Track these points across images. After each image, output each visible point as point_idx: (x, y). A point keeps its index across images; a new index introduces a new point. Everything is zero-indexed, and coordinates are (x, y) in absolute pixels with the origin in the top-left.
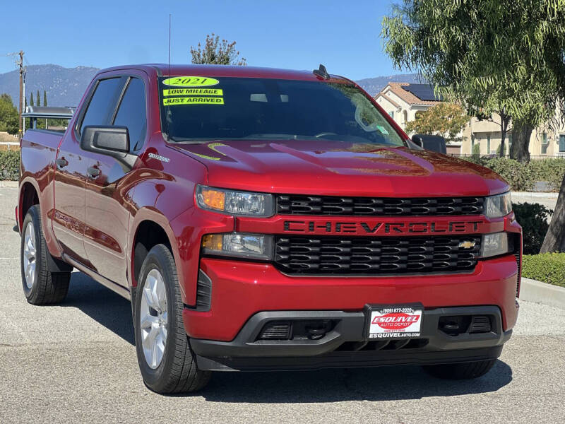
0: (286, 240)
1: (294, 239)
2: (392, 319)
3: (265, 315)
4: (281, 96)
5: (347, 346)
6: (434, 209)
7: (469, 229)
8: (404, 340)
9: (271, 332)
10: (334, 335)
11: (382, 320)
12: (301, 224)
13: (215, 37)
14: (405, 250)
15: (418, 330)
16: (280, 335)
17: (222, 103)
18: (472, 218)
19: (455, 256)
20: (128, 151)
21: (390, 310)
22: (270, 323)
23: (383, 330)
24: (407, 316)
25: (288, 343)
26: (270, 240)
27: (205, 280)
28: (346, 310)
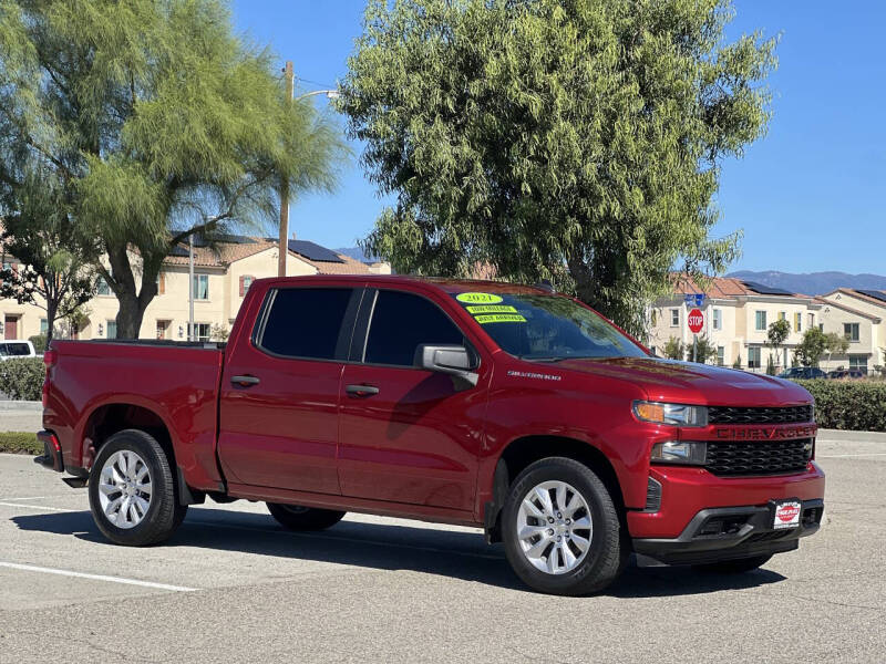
0: (716, 446)
1: (720, 445)
2: (786, 512)
6: (795, 417)
10: (748, 528)
11: (781, 513)
14: (781, 452)
15: (798, 521)
16: (713, 530)
17: (525, 320)
21: (786, 504)
23: (780, 522)
24: (794, 509)
25: (716, 537)
26: (705, 446)
28: (757, 506)
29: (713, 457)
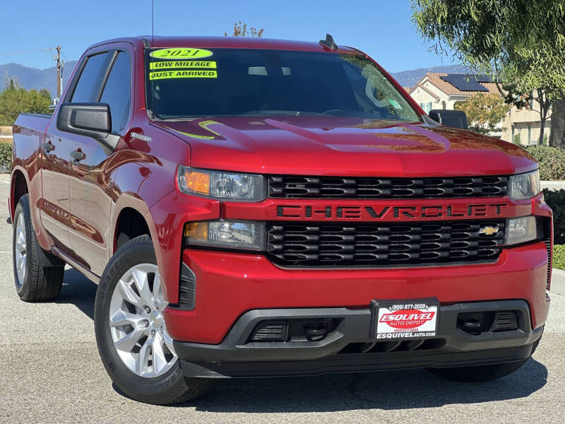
0: (280, 228)
1: (288, 226)
2: (403, 317)
3: (256, 314)
4: (283, 69)
5: (353, 348)
6: (450, 190)
7: (490, 213)
8: (418, 340)
9: (264, 333)
10: (337, 336)
11: (391, 318)
12: (297, 208)
13: (242, 25)
14: (417, 237)
15: (434, 330)
16: (274, 336)
17: (215, 76)
18: (496, 200)
19: (476, 243)
20: (109, 131)
21: (401, 307)
22: (263, 323)
23: (392, 330)
24: (420, 313)
25: (285, 345)
26: (262, 226)
27: (188, 274)
28: (349, 308)
29: (277, 242)
